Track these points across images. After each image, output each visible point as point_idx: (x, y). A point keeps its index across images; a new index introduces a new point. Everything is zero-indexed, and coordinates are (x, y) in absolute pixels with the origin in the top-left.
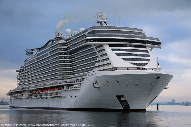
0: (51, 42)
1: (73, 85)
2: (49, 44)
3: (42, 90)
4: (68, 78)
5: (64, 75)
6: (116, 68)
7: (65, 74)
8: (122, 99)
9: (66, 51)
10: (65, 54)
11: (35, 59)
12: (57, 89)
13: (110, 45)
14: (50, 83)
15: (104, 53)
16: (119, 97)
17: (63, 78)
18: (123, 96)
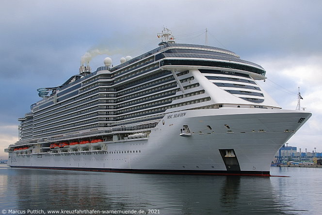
0: (74, 79)
1: (132, 134)
2: (72, 81)
3: (68, 142)
4: (113, 124)
5: (106, 121)
6: (221, 106)
7: (107, 119)
8: (228, 155)
9: (110, 86)
10: (108, 89)
11: (54, 100)
12: (99, 140)
13: (202, 71)
14: (81, 132)
15: (192, 82)
16: (223, 152)
17: (106, 126)
18: (229, 151)
